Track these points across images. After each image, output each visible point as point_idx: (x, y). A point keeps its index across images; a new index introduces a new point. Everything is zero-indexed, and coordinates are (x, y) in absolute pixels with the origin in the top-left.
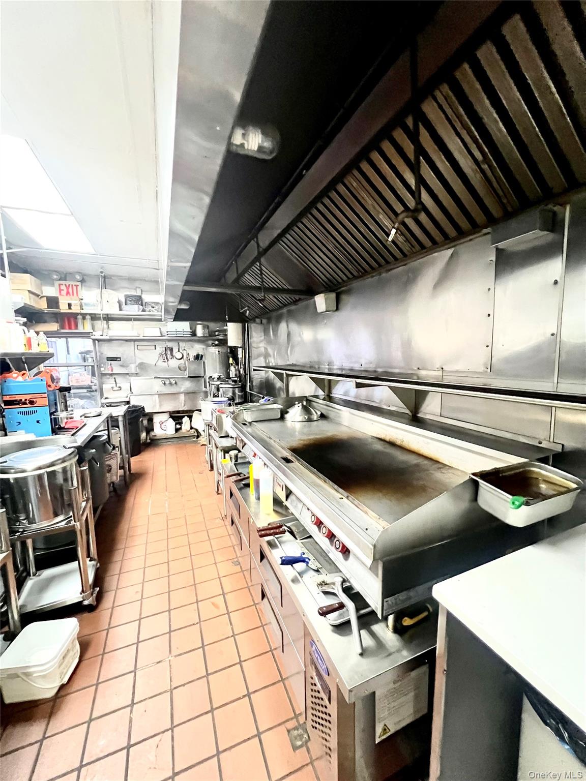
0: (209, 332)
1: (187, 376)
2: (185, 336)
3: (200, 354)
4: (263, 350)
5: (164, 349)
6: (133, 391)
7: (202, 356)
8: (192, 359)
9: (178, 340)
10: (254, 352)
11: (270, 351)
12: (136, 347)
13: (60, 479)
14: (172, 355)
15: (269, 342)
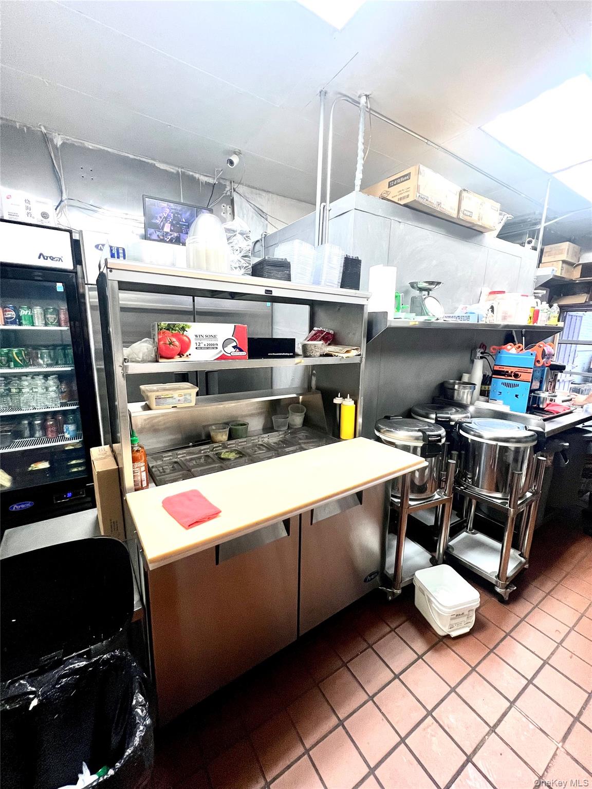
13: (510, 458)
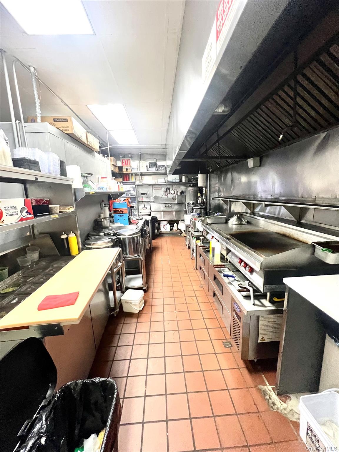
0: (188, 179)
1: (176, 203)
2: (176, 182)
3: (183, 191)
4: (217, 188)
5: (166, 189)
6: (152, 210)
7: (184, 192)
8: (179, 194)
9: (173, 184)
10: (212, 189)
11: (221, 189)
12: (153, 188)
13: (136, 240)
14: (170, 192)
15: (221, 184)
